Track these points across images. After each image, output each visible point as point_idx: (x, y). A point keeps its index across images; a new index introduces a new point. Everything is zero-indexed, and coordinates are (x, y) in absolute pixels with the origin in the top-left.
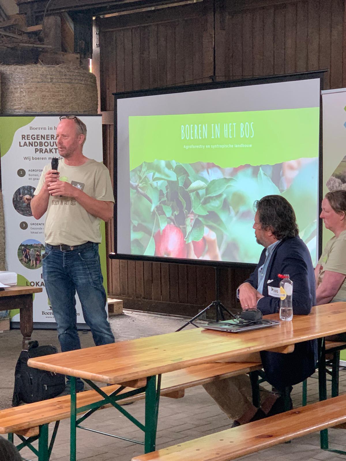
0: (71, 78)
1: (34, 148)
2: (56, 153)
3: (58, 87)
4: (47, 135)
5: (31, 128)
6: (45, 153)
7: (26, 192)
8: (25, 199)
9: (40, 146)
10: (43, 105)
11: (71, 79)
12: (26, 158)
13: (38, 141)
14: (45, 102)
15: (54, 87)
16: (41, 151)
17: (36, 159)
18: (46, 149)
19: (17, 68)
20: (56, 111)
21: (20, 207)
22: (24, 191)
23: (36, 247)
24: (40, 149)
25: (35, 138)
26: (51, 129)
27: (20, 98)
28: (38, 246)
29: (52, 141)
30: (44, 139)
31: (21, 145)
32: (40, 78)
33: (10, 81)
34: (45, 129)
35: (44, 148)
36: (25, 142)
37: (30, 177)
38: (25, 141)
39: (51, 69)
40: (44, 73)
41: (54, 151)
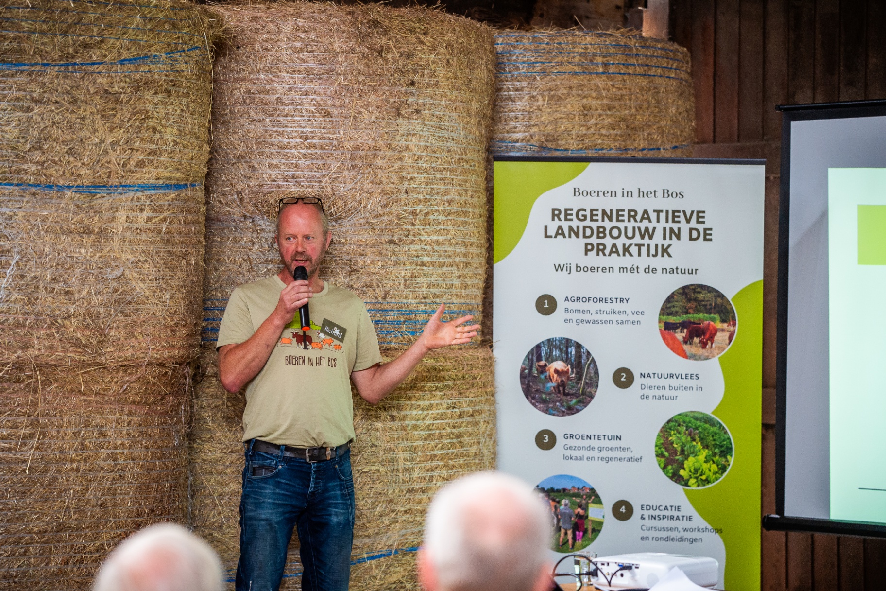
0: (648, 62)
1: (582, 241)
2: (639, 255)
3: (621, 86)
4: (618, 211)
5: (577, 192)
6: (610, 255)
7: (556, 353)
8: (552, 371)
9: (598, 237)
10: (584, 131)
11: (647, 65)
12: (558, 268)
13: (594, 225)
14: (590, 123)
15: (611, 88)
16: (601, 249)
17: (586, 269)
18: (614, 246)
19: (522, 37)
20: (613, 146)
21: (538, 391)
22: (551, 351)
23: (577, 495)
24: (598, 245)
25: (585, 216)
26: (630, 194)
27: (529, 112)
28: (582, 493)
29: (631, 225)
30: (610, 219)
31: (549, 234)
32: (578, 65)
33: (505, 70)
34: (614, 194)
35: (608, 242)
36: (560, 227)
37: (569, 316)
38: (560, 223)
39: (606, 41)
40: (589, 51)
41: (634, 250)
